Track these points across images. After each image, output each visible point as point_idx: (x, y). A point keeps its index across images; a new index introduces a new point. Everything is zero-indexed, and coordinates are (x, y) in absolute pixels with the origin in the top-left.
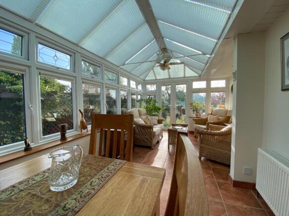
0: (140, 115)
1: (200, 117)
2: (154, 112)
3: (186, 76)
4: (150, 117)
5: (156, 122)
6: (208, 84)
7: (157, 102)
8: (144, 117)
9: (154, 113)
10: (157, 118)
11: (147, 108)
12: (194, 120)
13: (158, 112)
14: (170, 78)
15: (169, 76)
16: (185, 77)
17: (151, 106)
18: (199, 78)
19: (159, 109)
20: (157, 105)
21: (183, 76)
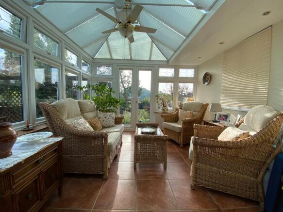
0: (83, 111)
1: (168, 112)
2: (109, 106)
3: (152, 59)
4: (101, 115)
5: (112, 122)
6: (177, 72)
7: (114, 92)
8: (91, 115)
9: (108, 108)
10: (114, 115)
11: (96, 100)
12: (162, 116)
13: (114, 107)
14: (131, 59)
15: (131, 57)
16: (150, 60)
17: (104, 97)
18: (166, 65)
19: (117, 102)
20: (113, 95)
21: (147, 58)
